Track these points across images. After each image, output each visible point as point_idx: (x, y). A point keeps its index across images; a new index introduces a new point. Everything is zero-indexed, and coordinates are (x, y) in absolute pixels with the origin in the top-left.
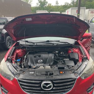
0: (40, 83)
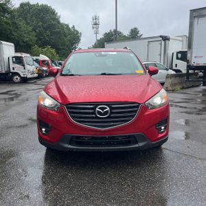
0: (94, 109)
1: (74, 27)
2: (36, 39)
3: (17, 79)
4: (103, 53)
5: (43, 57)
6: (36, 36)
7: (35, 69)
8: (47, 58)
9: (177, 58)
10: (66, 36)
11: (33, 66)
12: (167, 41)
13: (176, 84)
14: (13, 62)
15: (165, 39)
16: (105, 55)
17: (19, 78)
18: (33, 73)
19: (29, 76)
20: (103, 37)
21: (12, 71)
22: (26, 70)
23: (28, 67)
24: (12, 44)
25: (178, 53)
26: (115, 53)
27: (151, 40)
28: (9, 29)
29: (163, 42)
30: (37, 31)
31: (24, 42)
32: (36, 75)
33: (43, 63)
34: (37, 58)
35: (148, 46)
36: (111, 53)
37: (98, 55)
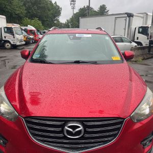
1: (56, 3)
2: (26, 12)
3: (8, 45)
4: (77, 35)
5: (30, 27)
6: (26, 10)
7: (23, 38)
8: (33, 28)
9: (139, 32)
10: (49, 10)
11: (22, 36)
12: (131, 18)
13: (138, 56)
14: (5, 32)
15: (130, 15)
16: (79, 38)
17: (10, 45)
18: (21, 41)
19: (18, 43)
20: (78, 11)
21: (4, 39)
22: (15, 39)
23: (17, 36)
24: (4, 17)
25: (139, 28)
26: (90, 35)
27: (117, 16)
28: (4, 3)
29: (128, 18)
30: (27, 6)
31: (16, 15)
32: (24, 43)
33: (30, 32)
34: (26, 28)
35: (115, 21)
36: (85, 36)
37: (72, 37)
